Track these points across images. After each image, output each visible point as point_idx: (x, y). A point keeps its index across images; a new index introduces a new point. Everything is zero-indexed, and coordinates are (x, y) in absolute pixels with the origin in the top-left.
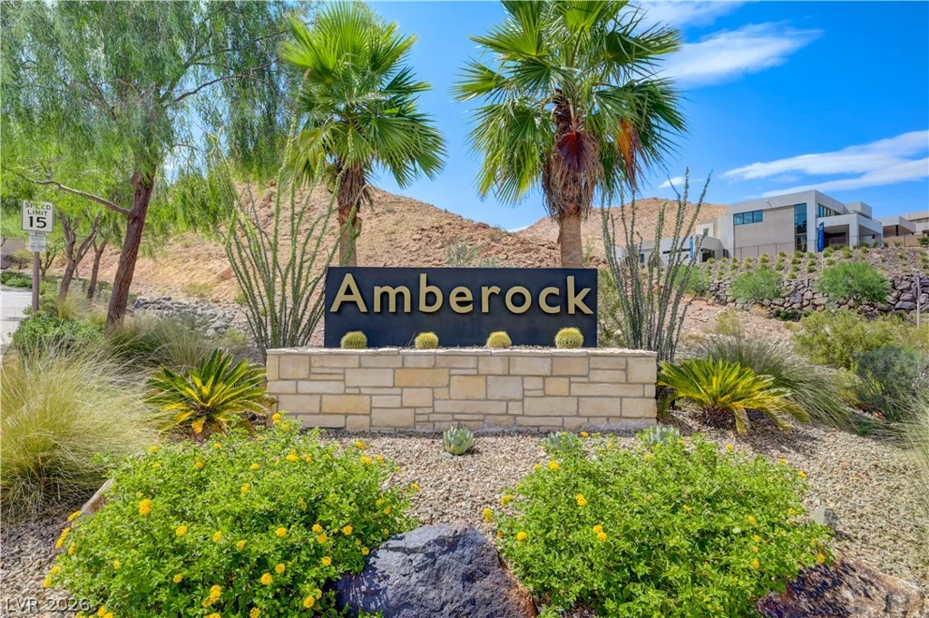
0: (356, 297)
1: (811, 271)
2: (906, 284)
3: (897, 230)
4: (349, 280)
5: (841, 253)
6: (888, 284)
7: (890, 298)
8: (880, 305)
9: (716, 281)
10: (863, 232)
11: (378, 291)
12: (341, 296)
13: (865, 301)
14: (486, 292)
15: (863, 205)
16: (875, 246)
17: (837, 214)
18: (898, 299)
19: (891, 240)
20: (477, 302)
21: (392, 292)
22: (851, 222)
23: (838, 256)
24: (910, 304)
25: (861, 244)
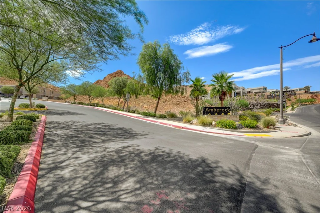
0: (208, 110)
1: (233, 101)
2: (252, 104)
3: (249, 92)
4: (207, 108)
5: (239, 97)
6: (249, 104)
7: (249, 106)
8: (247, 108)
9: (215, 103)
10: (243, 93)
11: (210, 109)
12: (206, 110)
13: (244, 107)
14: (220, 110)
15: (243, 87)
16: (246, 96)
17: (238, 89)
18: (250, 106)
19: (248, 94)
20: (219, 110)
21: (211, 110)
22: (241, 91)
23: (238, 98)
24: (252, 108)
25: (243, 95)
